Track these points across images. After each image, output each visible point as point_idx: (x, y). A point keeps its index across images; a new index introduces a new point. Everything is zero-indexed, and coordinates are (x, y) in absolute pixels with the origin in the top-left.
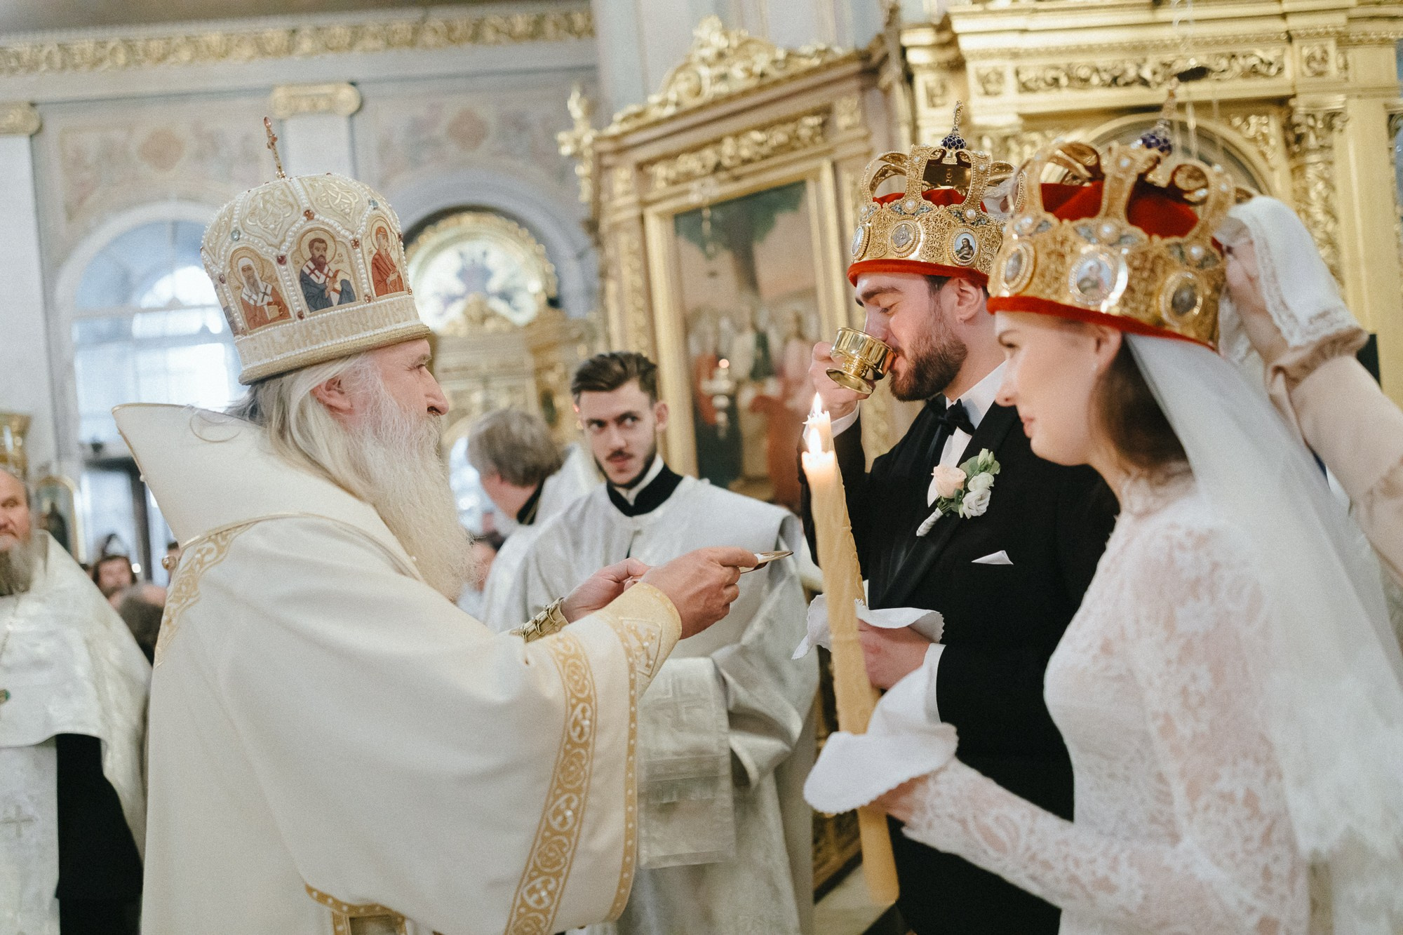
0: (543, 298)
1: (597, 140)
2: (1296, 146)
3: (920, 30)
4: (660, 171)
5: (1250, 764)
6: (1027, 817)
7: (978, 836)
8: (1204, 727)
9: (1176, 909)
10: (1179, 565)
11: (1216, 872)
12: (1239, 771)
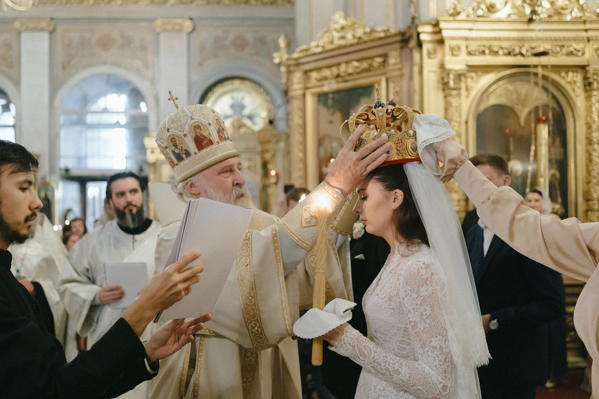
0: (267, 121)
1: (288, 59)
2: (588, 87)
3: (426, 25)
4: (314, 75)
5: (441, 337)
6: (375, 347)
7: (357, 352)
8: (428, 326)
9: (418, 381)
10: (421, 274)
11: (430, 371)
12: (438, 339)
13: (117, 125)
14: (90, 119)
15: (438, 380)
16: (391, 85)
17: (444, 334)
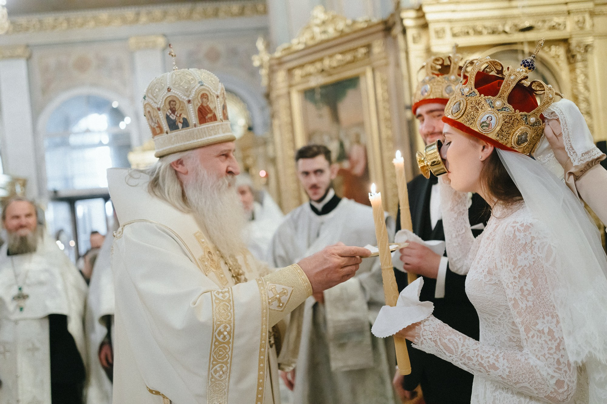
0: (246, 128)
1: (271, 59)
2: (571, 59)
3: (410, 11)
4: (297, 72)
5: (550, 318)
6: (462, 340)
7: (442, 347)
8: (530, 304)
9: (522, 376)
10: (518, 238)
11: (538, 362)
12: (545, 321)
13: (101, 144)
14: (73, 140)
15: (548, 374)
16: (378, 74)
17: (554, 314)
